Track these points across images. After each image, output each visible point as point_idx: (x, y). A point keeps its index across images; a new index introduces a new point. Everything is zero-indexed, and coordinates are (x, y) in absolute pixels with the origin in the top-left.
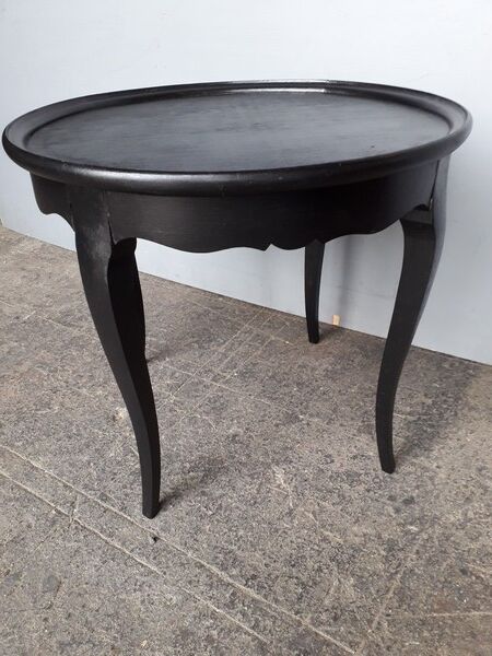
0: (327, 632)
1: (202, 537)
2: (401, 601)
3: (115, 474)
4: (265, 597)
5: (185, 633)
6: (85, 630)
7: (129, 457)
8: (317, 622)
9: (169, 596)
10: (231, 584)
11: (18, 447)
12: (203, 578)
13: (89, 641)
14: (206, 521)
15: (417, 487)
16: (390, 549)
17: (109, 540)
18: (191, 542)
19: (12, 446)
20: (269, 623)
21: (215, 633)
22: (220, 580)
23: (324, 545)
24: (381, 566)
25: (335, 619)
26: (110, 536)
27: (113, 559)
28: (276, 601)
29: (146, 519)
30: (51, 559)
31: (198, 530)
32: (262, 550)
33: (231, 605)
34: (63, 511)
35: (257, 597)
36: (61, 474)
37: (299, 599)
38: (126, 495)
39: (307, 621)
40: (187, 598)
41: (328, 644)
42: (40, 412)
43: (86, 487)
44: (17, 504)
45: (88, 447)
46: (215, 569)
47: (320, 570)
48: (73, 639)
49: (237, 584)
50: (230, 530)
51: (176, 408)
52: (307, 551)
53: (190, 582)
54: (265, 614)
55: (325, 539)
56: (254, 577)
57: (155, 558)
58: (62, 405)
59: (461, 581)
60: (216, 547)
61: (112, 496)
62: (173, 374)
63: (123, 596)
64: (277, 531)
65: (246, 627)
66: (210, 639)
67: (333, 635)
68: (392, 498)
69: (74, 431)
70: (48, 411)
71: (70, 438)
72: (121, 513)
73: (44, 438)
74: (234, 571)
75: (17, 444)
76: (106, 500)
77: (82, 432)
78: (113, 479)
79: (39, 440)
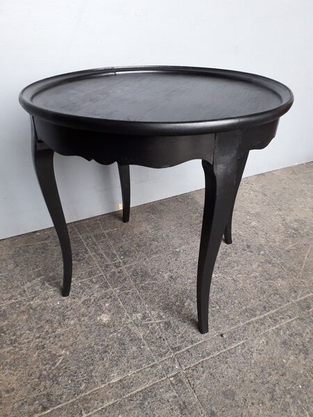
0: (301, 297)
1: (231, 316)
2: (295, 272)
3: (160, 337)
4: (276, 308)
5: (284, 343)
6: (267, 386)
8: (295, 298)
9: (261, 342)
10: (265, 317)
11: (86, 388)
12: (257, 325)
13: (275, 386)
14: (222, 311)
15: (242, 241)
16: (270, 263)
17: (212, 356)
18: (233, 322)
19: (81, 392)
20: (290, 312)
21: (288, 332)
22: (261, 320)
23: (258, 279)
24: (276, 269)
25: (296, 292)
26: (208, 354)
27: (226, 358)
28: (280, 305)
29: (206, 334)
30: (210, 390)
31: (226, 316)
33: (276, 321)
34: (173, 374)
35: (275, 311)
36: (138, 366)
37: (282, 298)
38: (182, 337)
39: (293, 301)
40: (265, 335)
41: (306, 299)
42: (58, 364)
43: (161, 356)
44: (149, 400)
45: (124, 344)
46: (253, 319)
47: (271, 286)
48: (270, 393)
49: (266, 315)
50: (233, 304)
51: (126, 291)
52: (260, 285)
53: (257, 331)
54: (285, 312)
55: (255, 277)
56: (265, 307)
57: (235, 340)
58: (62, 347)
59: (292, 254)
60: (241, 314)
61: (178, 345)
62: (91, 281)
63: (253, 362)
65: (289, 320)
66: (291, 335)
67: (302, 296)
68: (244, 250)
69: (100, 348)
70: (62, 357)
71: (106, 352)
72: (195, 344)
73: (92, 367)
74: (258, 313)
75: (83, 387)
76: (179, 348)
77: (106, 344)
78: (164, 340)
79: (92, 371)
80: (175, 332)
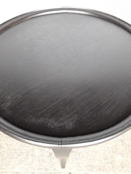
0: (123, 172)
1: (81, 165)
3: (44, 160)
4: (106, 172)
7: (43, 152)
8: (120, 171)
11: (5, 168)
14: (78, 160)
16: (122, 142)
18: (79, 168)
19: (3, 169)
24: (123, 148)
25: (123, 167)
28: (109, 171)
29: (63, 169)
31: (79, 164)
32: (97, 160)
36: (28, 170)
37: (113, 167)
38: (52, 165)
39: (118, 172)
43: (38, 169)
45: (28, 155)
47: (112, 157)
49: (98, 173)
50: (86, 159)
55: (108, 148)
56: (100, 169)
60: (86, 166)
61: (48, 168)
64: (96, 152)
67: (125, 172)
69: (19, 152)
70: (4, 149)
71: (19, 155)
72: (55, 172)
73: (11, 160)
74: (95, 170)
75: (3, 167)
76: (48, 170)
77: (22, 151)
78: (44, 162)
79: (10, 162)
80: (51, 160)
